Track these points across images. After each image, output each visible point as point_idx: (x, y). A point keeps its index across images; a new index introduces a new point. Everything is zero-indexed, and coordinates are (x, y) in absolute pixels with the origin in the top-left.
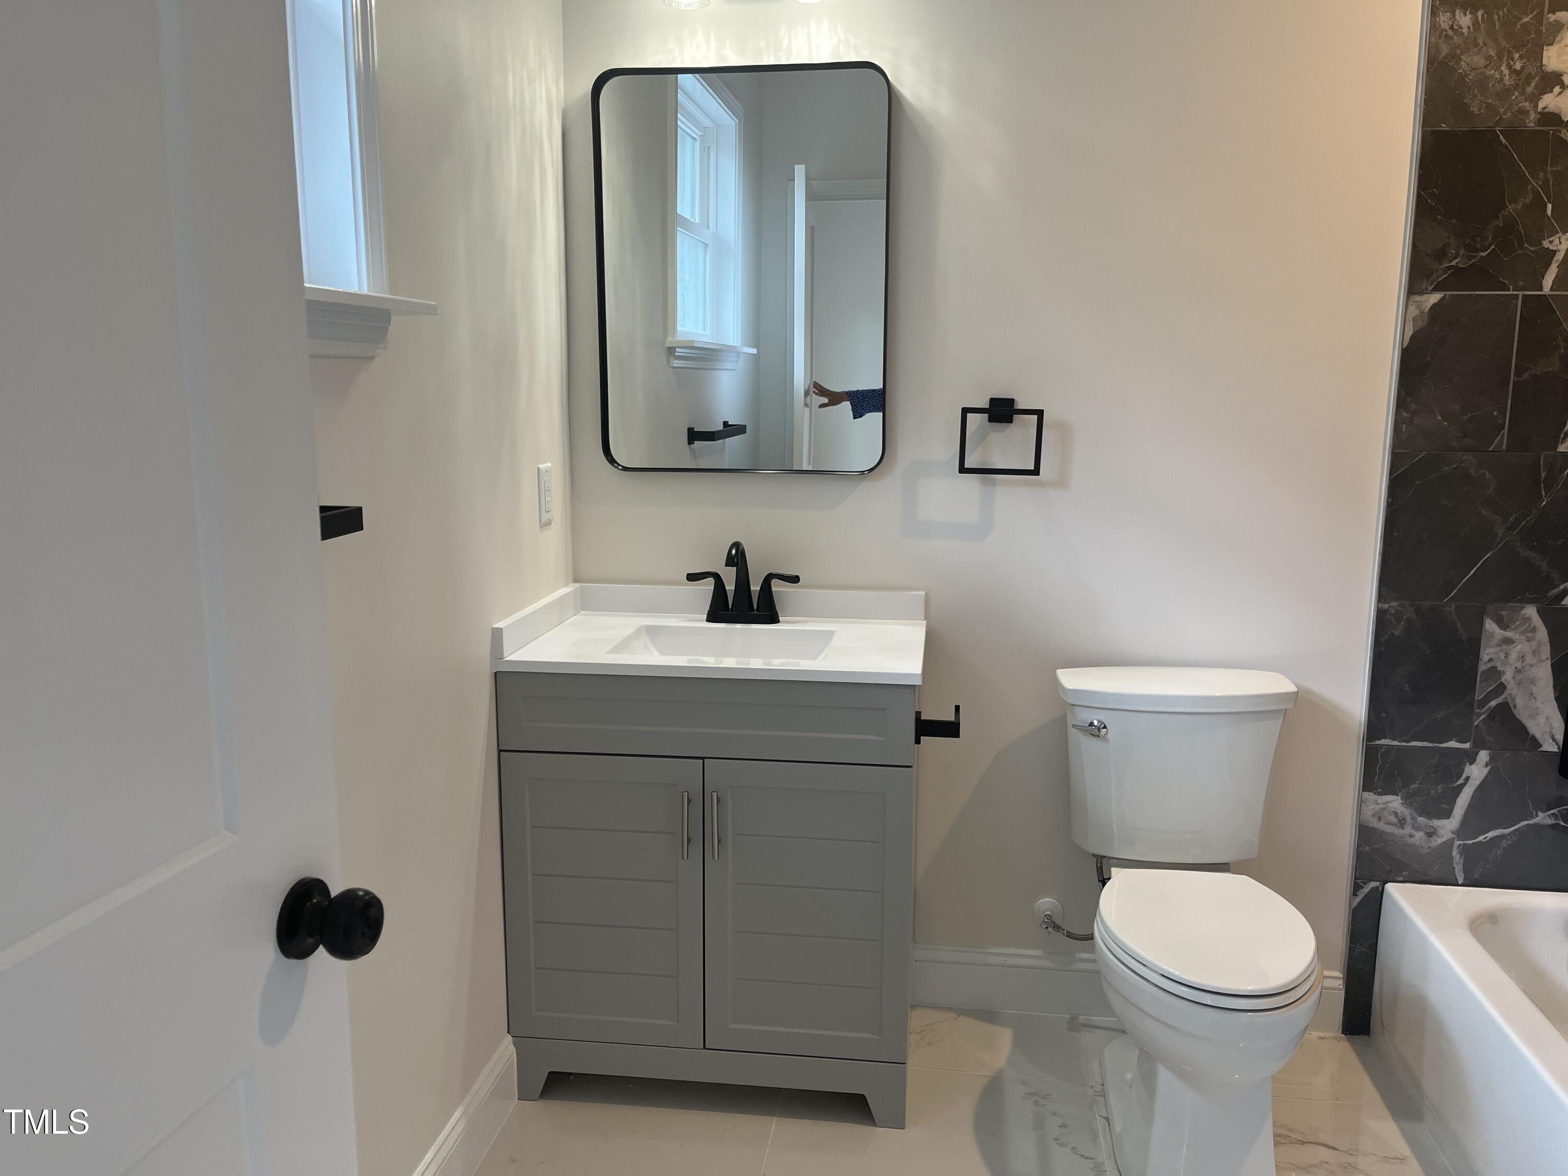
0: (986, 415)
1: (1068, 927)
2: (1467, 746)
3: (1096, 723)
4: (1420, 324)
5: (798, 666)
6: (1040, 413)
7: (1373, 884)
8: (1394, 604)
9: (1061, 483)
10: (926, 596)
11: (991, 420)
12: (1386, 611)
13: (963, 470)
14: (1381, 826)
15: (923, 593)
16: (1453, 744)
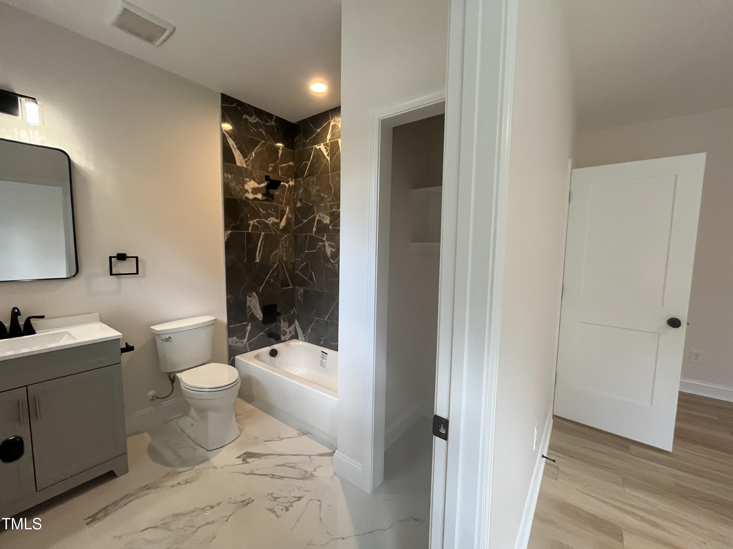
0: (117, 258)
1: (160, 396)
2: (247, 323)
3: (168, 338)
4: (228, 237)
5: (47, 347)
6: (137, 258)
7: (233, 358)
8: (230, 296)
9: (144, 276)
10: (100, 314)
11: (118, 259)
12: (228, 298)
13: (111, 274)
14: (233, 344)
15: (99, 313)
16: (244, 323)
